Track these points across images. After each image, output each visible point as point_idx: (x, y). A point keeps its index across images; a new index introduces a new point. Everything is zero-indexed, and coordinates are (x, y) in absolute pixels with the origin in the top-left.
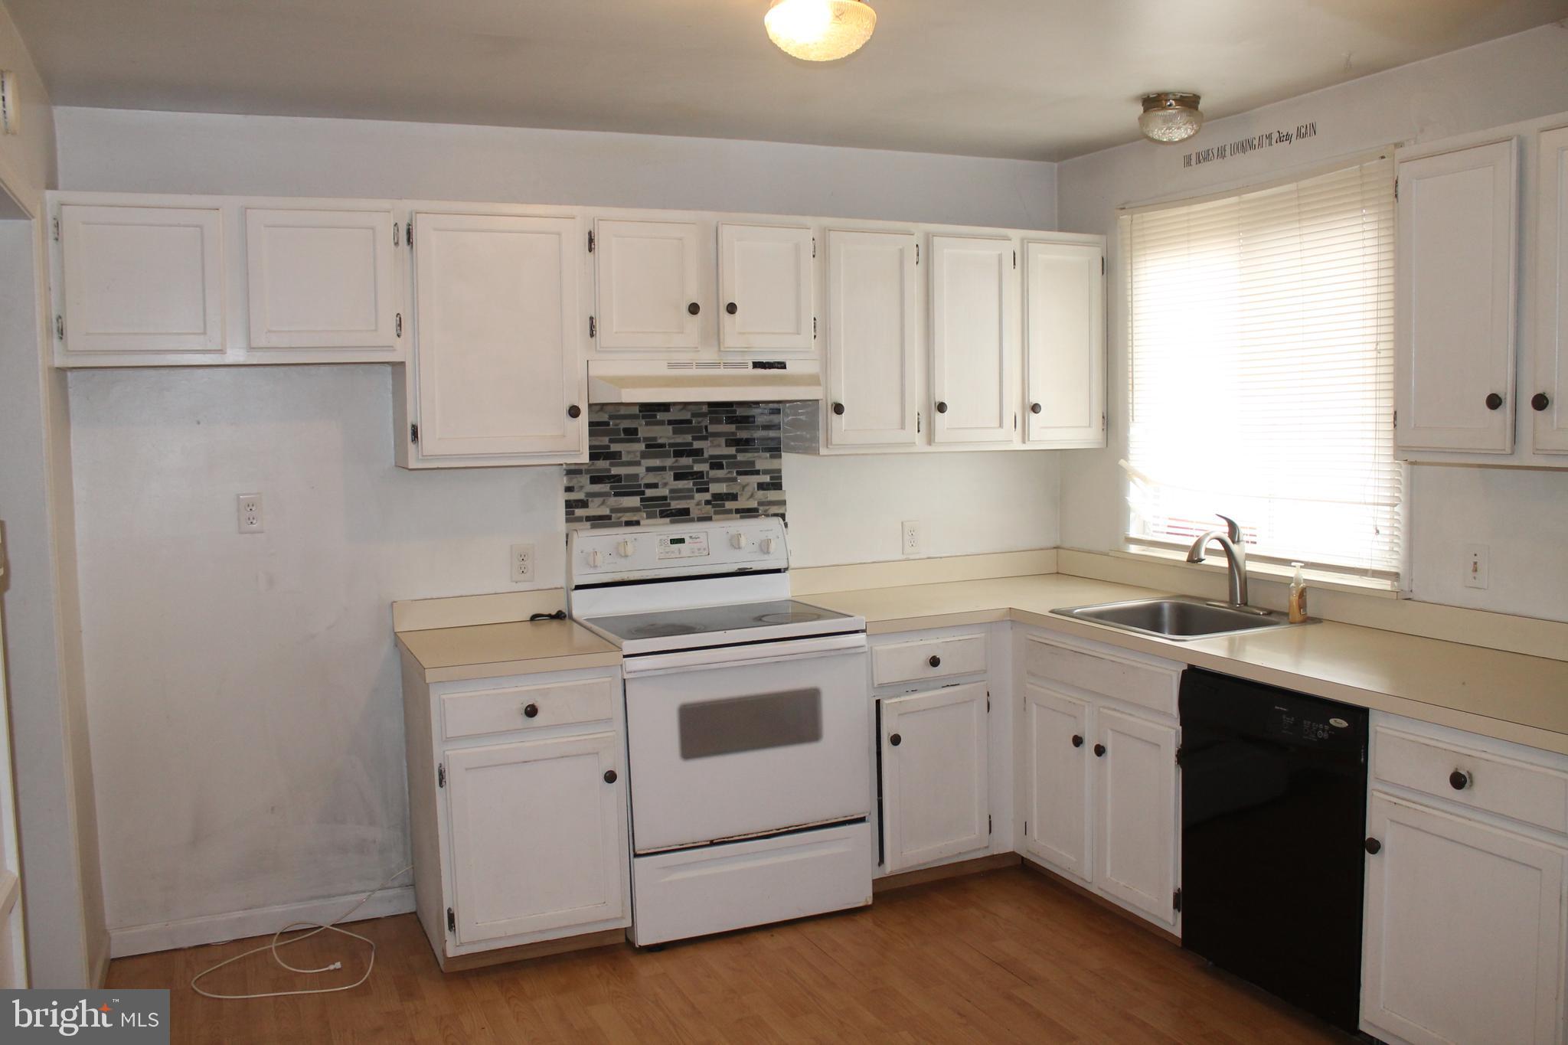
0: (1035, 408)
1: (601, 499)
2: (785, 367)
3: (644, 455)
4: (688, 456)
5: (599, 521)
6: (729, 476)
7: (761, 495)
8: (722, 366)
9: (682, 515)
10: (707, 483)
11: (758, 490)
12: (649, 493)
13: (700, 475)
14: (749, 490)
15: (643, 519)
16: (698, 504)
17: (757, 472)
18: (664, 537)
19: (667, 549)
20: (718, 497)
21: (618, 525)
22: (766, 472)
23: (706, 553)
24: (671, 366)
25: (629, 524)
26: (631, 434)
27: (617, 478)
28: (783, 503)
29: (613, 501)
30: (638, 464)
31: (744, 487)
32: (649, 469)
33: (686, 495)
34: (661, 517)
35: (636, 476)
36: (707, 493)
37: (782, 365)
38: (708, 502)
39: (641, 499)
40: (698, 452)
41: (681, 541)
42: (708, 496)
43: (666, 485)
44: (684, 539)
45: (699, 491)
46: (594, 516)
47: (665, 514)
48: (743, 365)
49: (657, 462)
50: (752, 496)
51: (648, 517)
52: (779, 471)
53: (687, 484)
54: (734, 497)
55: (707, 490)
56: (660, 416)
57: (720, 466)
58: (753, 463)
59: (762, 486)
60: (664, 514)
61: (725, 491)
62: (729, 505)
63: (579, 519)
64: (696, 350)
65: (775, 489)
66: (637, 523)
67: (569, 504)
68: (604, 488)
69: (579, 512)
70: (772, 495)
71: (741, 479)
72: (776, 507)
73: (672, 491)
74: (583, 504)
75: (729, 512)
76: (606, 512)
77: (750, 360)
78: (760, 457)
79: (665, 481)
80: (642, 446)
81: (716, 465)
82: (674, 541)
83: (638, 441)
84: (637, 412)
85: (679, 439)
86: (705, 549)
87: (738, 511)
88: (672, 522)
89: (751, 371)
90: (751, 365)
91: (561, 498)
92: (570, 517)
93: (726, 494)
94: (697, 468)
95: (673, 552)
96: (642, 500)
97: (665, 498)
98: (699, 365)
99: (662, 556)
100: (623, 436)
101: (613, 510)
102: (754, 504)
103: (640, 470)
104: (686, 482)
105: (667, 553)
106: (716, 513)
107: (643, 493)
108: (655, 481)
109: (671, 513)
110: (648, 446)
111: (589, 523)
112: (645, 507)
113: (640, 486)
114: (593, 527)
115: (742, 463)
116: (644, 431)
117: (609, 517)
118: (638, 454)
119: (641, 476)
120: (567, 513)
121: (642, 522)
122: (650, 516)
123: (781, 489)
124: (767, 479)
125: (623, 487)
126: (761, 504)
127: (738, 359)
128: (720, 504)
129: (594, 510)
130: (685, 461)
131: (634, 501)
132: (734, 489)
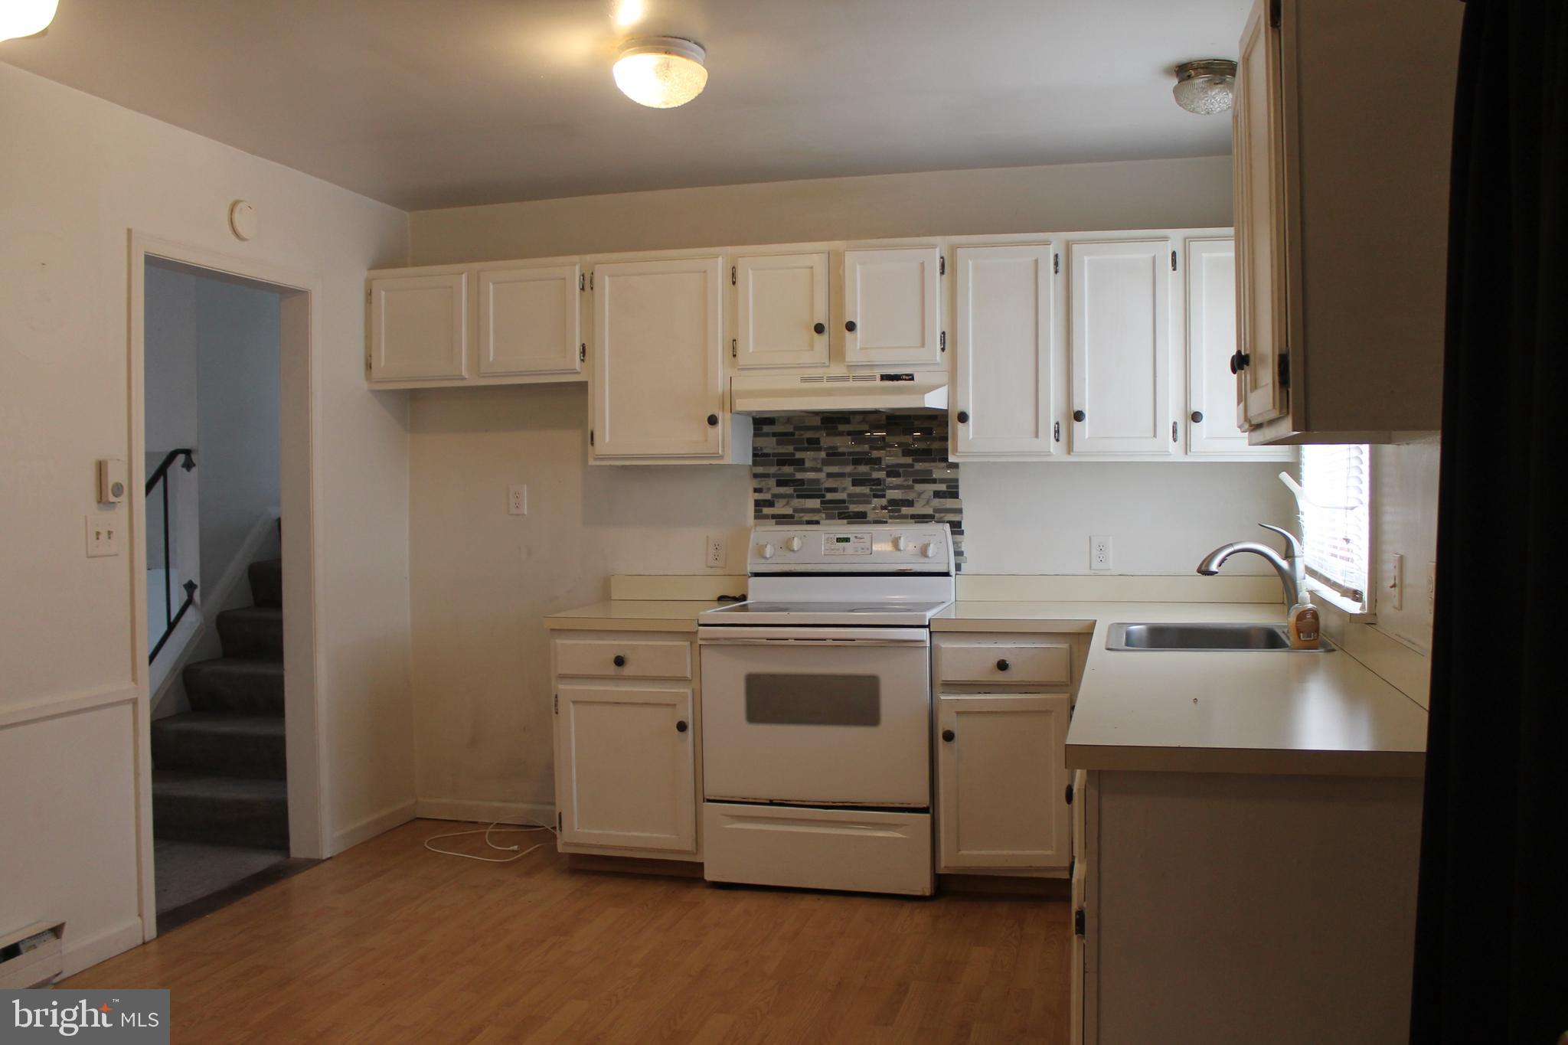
0: (1196, 417)
1: (785, 500)
2: (912, 379)
3: (825, 462)
4: (866, 464)
5: (782, 519)
6: (906, 483)
7: (937, 502)
8: (851, 380)
9: (860, 518)
10: (884, 490)
11: (934, 497)
12: (829, 496)
13: (878, 482)
14: (925, 496)
15: (823, 519)
16: (874, 509)
17: (934, 481)
18: (832, 536)
19: (833, 547)
20: (894, 503)
21: (800, 523)
22: (942, 481)
23: (869, 552)
24: (804, 380)
25: (809, 522)
26: (814, 444)
27: (801, 482)
28: (960, 511)
29: (797, 503)
30: (820, 470)
31: (920, 494)
32: (829, 475)
33: (864, 499)
34: (839, 519)
35: (817, 481)
36: (883, 499)
37: (911, 378)
38: (884, 508)
39: (821, 501)
40: (878, 461)
41: (847, 540)
42: (884, 501)
43: (846, 489)
44: (849, 539)
45: (875, 496)
46: (778, 515)
47: (843, 516)
48: (872, 378)
49: (835, 469)
50: (928, 503)
51: (827, 518)
52: (956, 480)
53: (865, 490)
54: (910, 503)
55: (883, 496)
56: (842, 428)
57: (897, 475)
58: (930, 472)
59: (938, 494)
60: (841, 516)
61: (900, 497)
62: (905, 510)
63: (766, 517)
64: (824, 366)
65: (951, 498)
66: (817, 523)
67: (759, 504)
68: (788, 490)
69: (766, 511)
70: (949, 503)
71: (919, 487)
72: (952, 515)
73: (849, 495)
74: (770, 504)
75: (905, 517)
76: (789, 511)
77: (878, 372)
78: (936, 467)
79: (843, 486)
80: (823, 454)
81: (892, 472)
82: (839, 540)
83: (819, 449)
84: (819, 423)
85: (858, 449)
86: (868, 549)
87: (913, 517)
88: (849, 523)
89: (879, 383)
90: (878, 377)
91: (751, 498)
92: (759, 516)
93: (901, 500)
94: (876, 475)
95: (838, 549)
96: (822, 503)
97: (843, 501)
98: (830, 379)
99: (827, 552)
100: (806, 445)
101: (796, 510)
102: (929, 511)
103: (822, 476)
104: (863, 488)
105: (832, 550)
106: (891, 517)
107: (823, 496)
108: (834, 486)
109: (849, 515)
110: (828, 455)
111: (774, 521)
112: (825, 509)
113: (820, 490)
114: (777, 523)
115: (918, 471)
116: (826, 441)
117: (791, 516)
118: (820, 461)
119: (822, 481)
120: (756, 511)
121: (821, 522)
122: (829, 517)
123: (958, 498)
124: (943, 487)
125: (805, 490)
126: (936, 510)
127: (866, 372)
128: (896, 510)
129: (780, 509)
130: (863, 469)
131: (814, 503)
132: (911, 496)
